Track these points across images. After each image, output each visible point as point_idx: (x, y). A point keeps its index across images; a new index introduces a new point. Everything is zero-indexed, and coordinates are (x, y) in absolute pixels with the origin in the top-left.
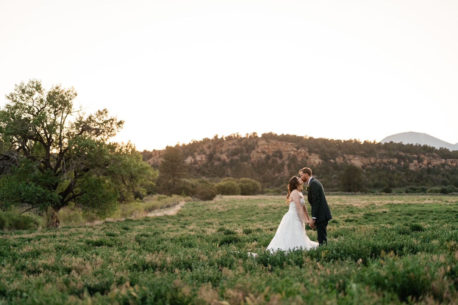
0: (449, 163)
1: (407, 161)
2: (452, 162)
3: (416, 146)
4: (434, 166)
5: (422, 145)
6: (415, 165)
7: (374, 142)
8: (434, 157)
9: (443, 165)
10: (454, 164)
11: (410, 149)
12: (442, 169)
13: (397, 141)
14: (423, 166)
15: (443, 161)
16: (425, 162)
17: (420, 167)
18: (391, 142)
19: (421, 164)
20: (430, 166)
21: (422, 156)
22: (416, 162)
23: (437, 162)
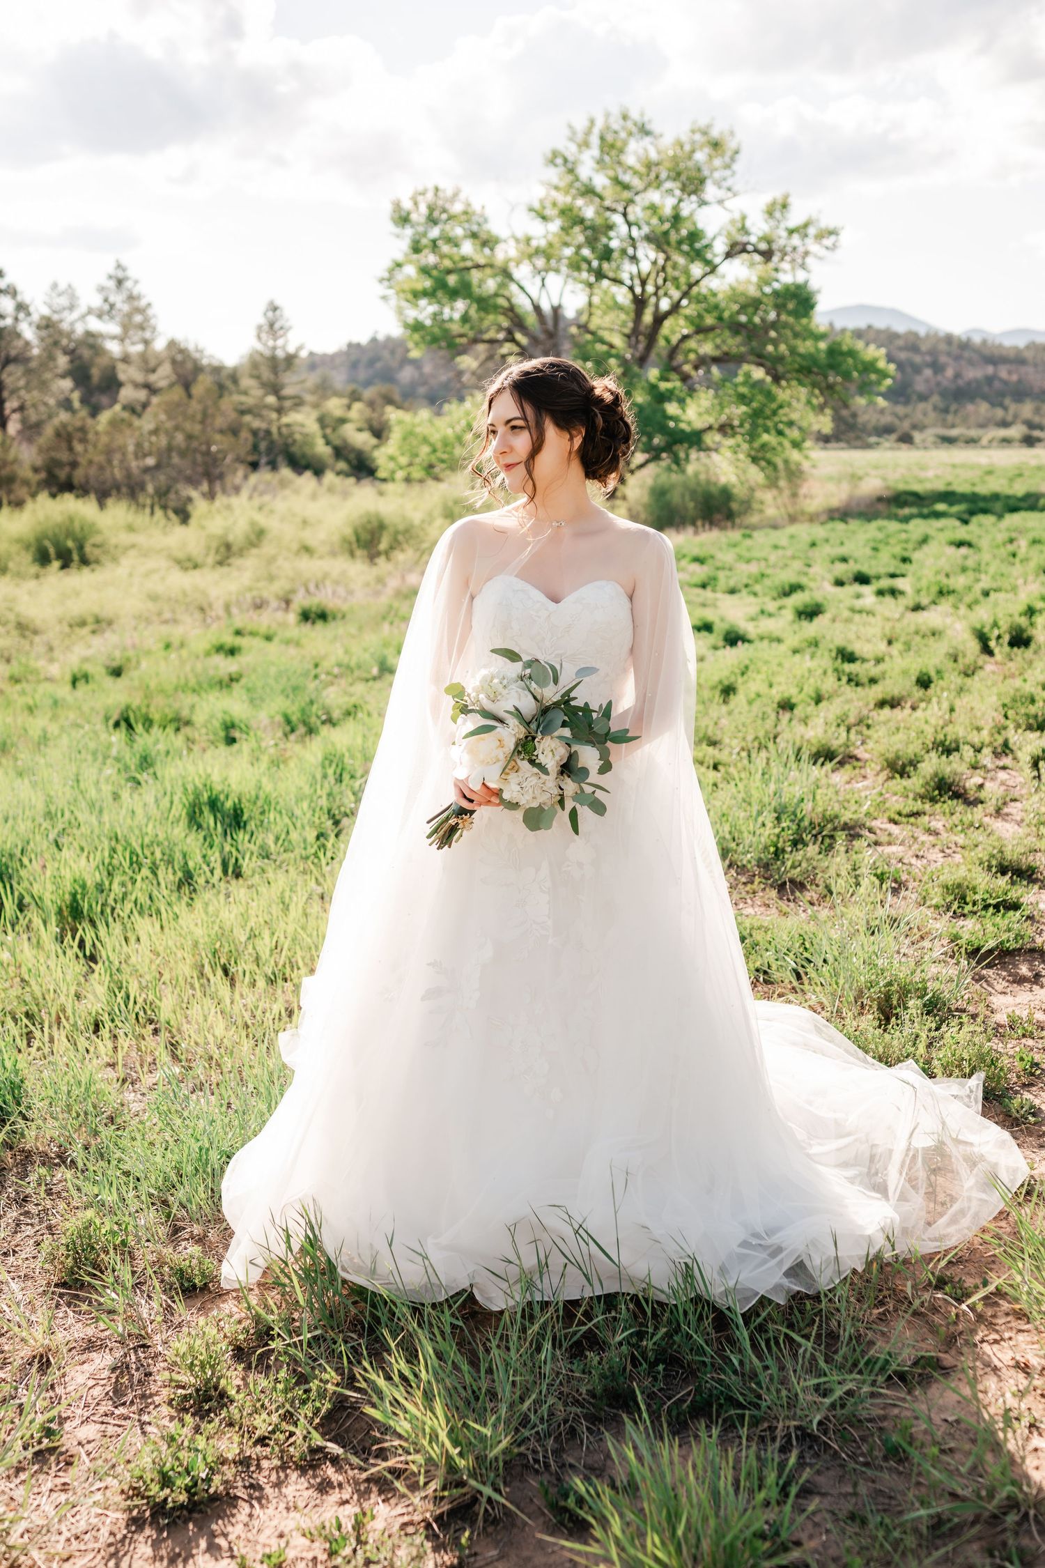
0: (1003, 373)
1: (909, 370)
2: (1010, 373)
3: (928, 336)
4: (969, 383)
5: (942, 334)
6: (927, 381)
7: (831, 325)
8: (971, 363)
9: (990, 380)
10: (1014, 378)
11: (912, 343)
12: (986, 389)
13: (880, 324)
14: (945, 383)
15: (990, 370)
16: (950, 373)
17: (938, 384)
18: (870, 327)
19: (939, 378)
20: (960, 382)
21: (943, 359)
22: (928, 372)
23: (973, 373)
